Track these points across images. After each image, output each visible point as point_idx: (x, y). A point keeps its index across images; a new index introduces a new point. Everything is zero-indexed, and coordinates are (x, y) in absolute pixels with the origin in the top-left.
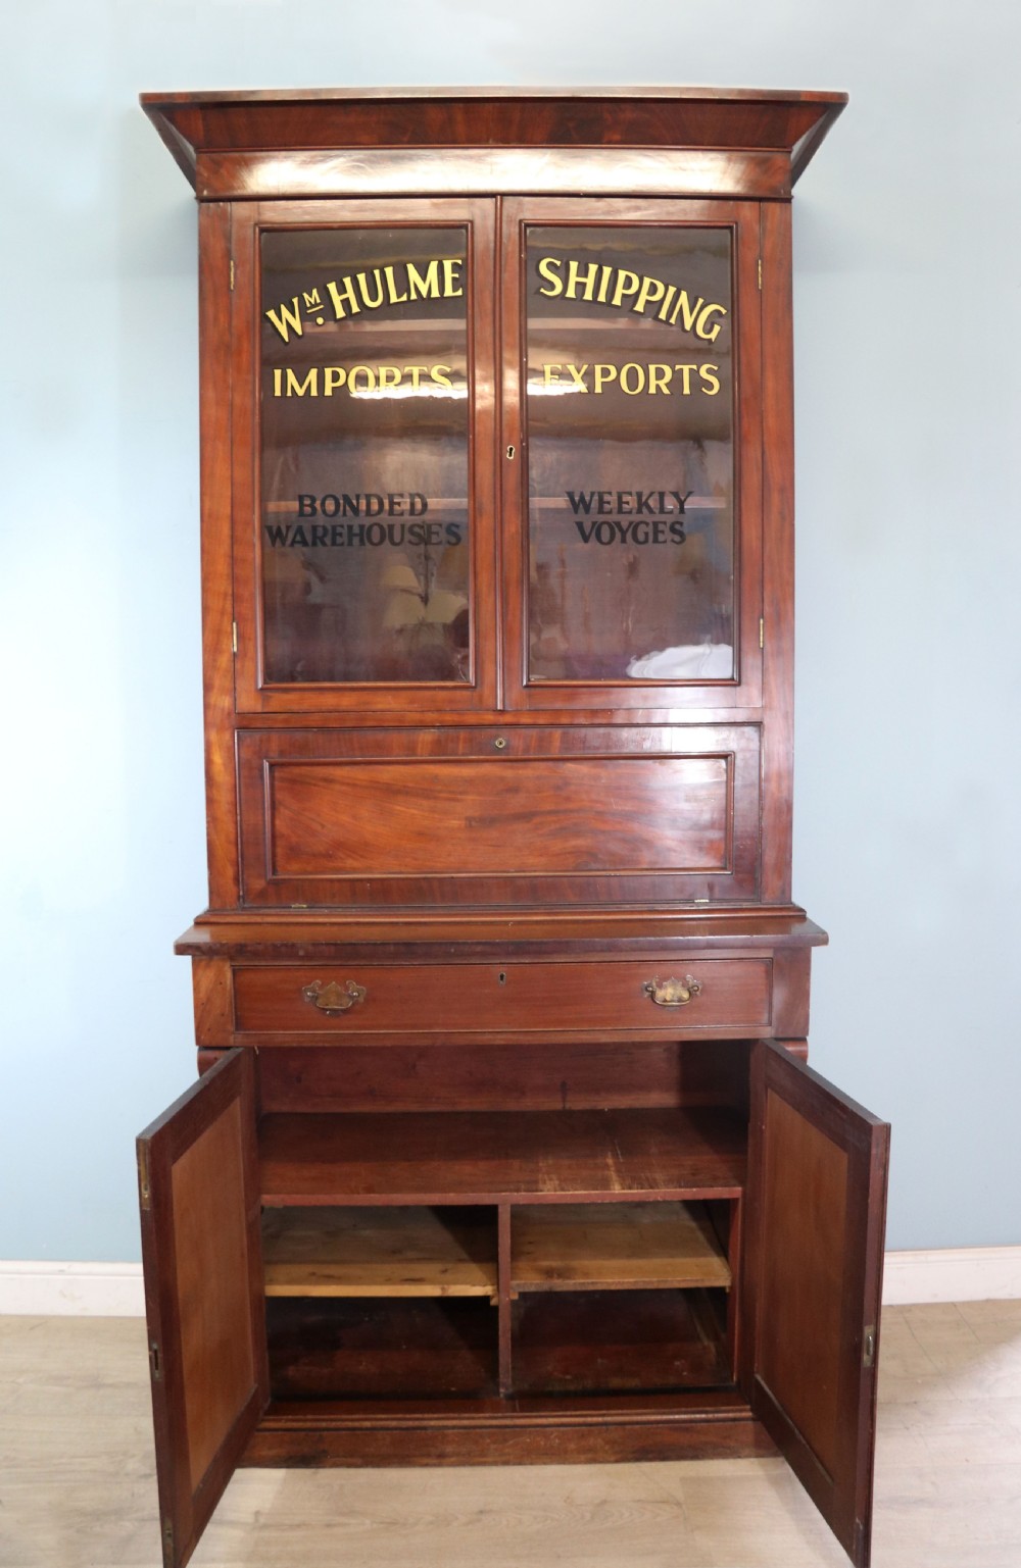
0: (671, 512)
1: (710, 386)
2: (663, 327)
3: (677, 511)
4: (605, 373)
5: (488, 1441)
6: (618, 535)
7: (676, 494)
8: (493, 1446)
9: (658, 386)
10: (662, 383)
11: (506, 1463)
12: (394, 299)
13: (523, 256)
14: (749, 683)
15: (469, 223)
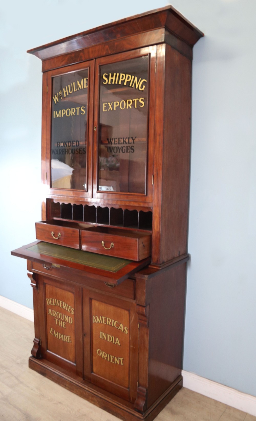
0: (131, 143)
1: (142, 104)
2: (132, 88)
3: (132, 143)
4: (117, 104)
5: (74, 387)
6: (118, 150)
7: (132, 138)
9: (129, 106)
11: (77, 395)
12: (75, 90)
13: (99, 74)
14: (149, 195)
15: (89, 68)
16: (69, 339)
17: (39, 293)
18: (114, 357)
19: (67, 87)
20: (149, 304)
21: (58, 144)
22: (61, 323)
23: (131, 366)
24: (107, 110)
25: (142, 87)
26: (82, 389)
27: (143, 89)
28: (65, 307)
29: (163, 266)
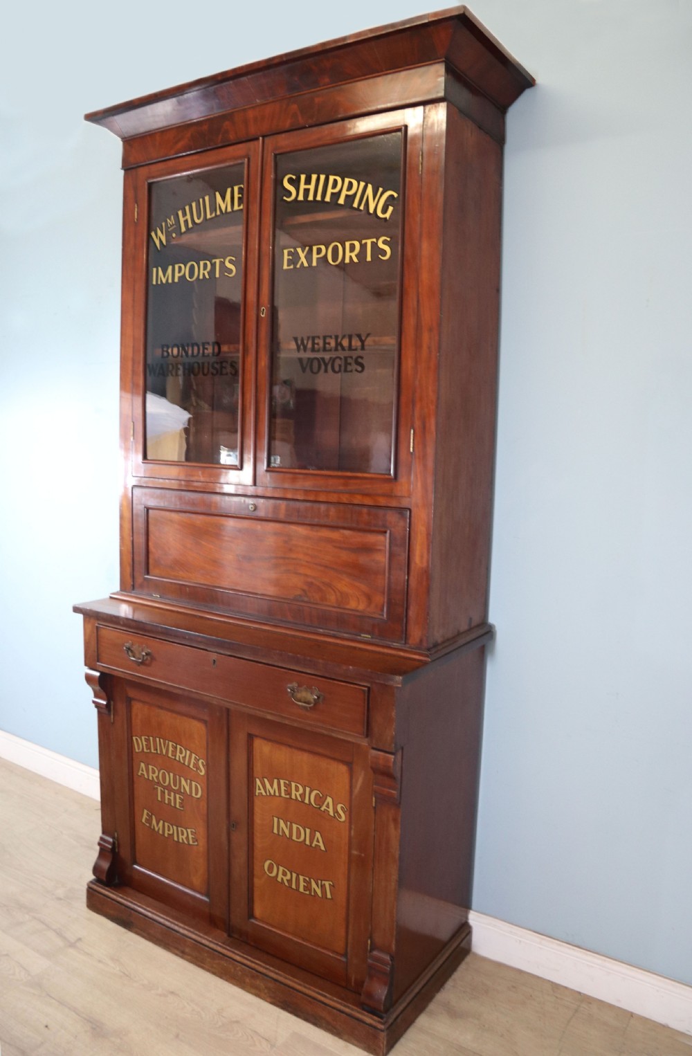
0: (356, 350)
1: (384, 253)
2: (357, 213)
3: (360, 348)
4: (319, 251)
5: (206, 955)
6: (323, 367)
7: (359, 336)
8: (208, 960)
9: (351, 257)
10: (353, 255)
11: (214, 973)
12: (209, 216)
13: (272, 176)
14: (403, 479)
15: (246, 159)
16: (190, 836)
17: (113, 723)
18: (307, 879)
19: (187, 208)
20: (402, 749)
21: (165, 349)
22: (172, 798)
23: (351, 901)
24: (295, 267)
25: (384, 210)
26: (226, 958)
27: (387, 215)
28: (181, 756)
29: (435, 652)
